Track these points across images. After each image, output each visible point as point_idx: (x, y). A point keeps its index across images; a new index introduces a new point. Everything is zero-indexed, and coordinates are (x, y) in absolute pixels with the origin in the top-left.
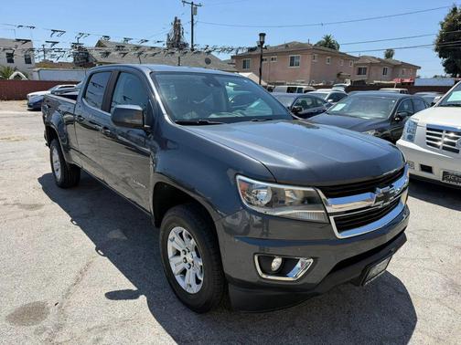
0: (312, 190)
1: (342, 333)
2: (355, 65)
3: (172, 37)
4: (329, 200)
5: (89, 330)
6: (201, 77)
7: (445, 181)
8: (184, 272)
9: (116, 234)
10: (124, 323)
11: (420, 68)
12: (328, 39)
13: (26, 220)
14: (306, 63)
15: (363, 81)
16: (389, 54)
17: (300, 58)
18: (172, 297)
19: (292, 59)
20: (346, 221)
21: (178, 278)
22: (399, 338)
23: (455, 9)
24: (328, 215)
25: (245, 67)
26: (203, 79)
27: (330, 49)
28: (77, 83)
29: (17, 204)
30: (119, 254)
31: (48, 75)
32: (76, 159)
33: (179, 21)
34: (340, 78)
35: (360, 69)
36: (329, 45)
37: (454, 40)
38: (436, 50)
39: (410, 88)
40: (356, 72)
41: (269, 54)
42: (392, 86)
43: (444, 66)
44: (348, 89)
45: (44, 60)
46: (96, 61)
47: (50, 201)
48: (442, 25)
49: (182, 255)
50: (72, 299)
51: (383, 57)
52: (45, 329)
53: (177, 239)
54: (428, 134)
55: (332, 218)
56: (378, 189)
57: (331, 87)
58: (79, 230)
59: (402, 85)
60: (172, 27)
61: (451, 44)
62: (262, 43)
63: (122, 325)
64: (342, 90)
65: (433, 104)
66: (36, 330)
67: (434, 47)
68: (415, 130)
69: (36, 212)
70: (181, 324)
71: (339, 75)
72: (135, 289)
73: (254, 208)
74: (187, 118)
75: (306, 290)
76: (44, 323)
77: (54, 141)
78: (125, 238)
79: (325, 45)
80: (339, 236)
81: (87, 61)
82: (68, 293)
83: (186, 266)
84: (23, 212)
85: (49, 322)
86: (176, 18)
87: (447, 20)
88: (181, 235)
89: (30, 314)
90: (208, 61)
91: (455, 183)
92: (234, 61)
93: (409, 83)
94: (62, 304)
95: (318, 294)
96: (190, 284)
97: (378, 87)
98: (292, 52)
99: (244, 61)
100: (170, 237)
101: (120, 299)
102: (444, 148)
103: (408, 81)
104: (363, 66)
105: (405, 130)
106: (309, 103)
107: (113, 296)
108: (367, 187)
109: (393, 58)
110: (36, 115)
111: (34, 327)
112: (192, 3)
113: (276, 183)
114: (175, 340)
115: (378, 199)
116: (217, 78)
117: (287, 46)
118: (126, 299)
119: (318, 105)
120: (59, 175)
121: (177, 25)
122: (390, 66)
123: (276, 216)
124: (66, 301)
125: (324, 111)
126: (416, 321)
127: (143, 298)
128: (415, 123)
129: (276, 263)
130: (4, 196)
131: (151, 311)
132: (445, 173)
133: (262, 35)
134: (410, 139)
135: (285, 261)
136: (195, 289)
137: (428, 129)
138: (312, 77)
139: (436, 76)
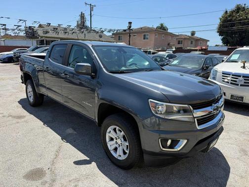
0: (186, 106)
1: (197, 176)
2: (177, 39)
3: (79, 23)
4: (195, 111)
5: (70, 181)
6: (116, 48)
7: (232, 100)
8: (116, 149)
9: (70, 131)
10: (87, 177)
11: (209, 41)
12: (162, 25)
13: (18, 125)
14: (152, 38)
15: (181, 48)
16: (193, 33)
17: (149, 36)
18: (109, 162)
19: (145, 35)
20: (202, 121)
21: (112, 152)
22: (224, 177)
23: (227, 12)
24: (194, 118)
25: (120, 40)
26: (118, 49)
27: (163, 31)
28: (28, 47)
29: (11, 116)
30: (75, 141)
31: (9, 43)
32: (43, 91)
33: (84, 14)
34: (169, 46)
35: (179, 41)
36: (162, 28)
37: (226, 27)
38: (218, 32)
39: (206, 51)
40: (177, 42)
41: (133, 33)
42: (196, 50)
43: (222, 40)
44: (174, 52)
45: (6, 34)
46: (39, 35)
47: (29, 114)
48: (221, 19)
49: (115, 140)
50: (57, 166)
51: (190, 35)
52: (46, 182)
53: (112, 132)
54: (223, 76)
55: (196, 119)
56: (213, 105)
57: (165, 51)
58: (49, 129)
59: (201, 50)
60: (80, 17)
61: (225, 29)
62: (130, 27)
63: (87, 178)
64: (171, 52)
65: (223, 61)
66: (42, 183)
67: (217, 30)
68: (216, 74)
69: (23, 120)
70: (117, 175)
71: (169, 44)
72: (88, 159)
73: (159, 115)
74: (114, 69)
75: (182, 155)
76: (45, 179)
77: (28, 81)
78: (75, 133)
79: (161, 28)
80: (198, 128)
81: (34, 35)
82: (53, 163)
83: (117, 146)
84: (15, 121)
85: (48, 178)
86: (82, 12)
87: (223, 17)
88: (115, 130)
89: (36, 174)
90: (101, 36)
91: (237, 101)
92: (114, 36)
93: (205, 49)
94: (52, 168)
95: (188, 157)
96: (120, 155)
97: (189, 51)
98: (144, 32)
99: (119, 36)
100: (108, 131)
101: (82, 165)
102: (231, 83)
103: (204, 48)
104: (180, 40)
105: (211, 74)
106: (158, 60)
107: (78, 163)
108: (209, 104)
109: (195, 36)
110: (5, 66)
111: (40, 181)
112: (91, 5)
113: (170, 102)
114: (116, 184)
115: (214, 110)
116: (124, 48)
117: (141, 28)
118: (85, 164)
119: (163, 61)
120: (31, 100)
121: (82, 16)
122: (194, 40)
123: (170, 119)
124: (54, 167)
125: (167, 64)
126: (230, 169)
127: (94, 164)
128: (216, 71)
129: (169, 142)
130: (2, 112)
131: (100, 170)
132: (232, 96)
133: (130, 23)
134: (214, 78)
135: (173, 141)
136: (123, 157)
137: (223, 74)
138: (155, 45)
139: (216, 45)
